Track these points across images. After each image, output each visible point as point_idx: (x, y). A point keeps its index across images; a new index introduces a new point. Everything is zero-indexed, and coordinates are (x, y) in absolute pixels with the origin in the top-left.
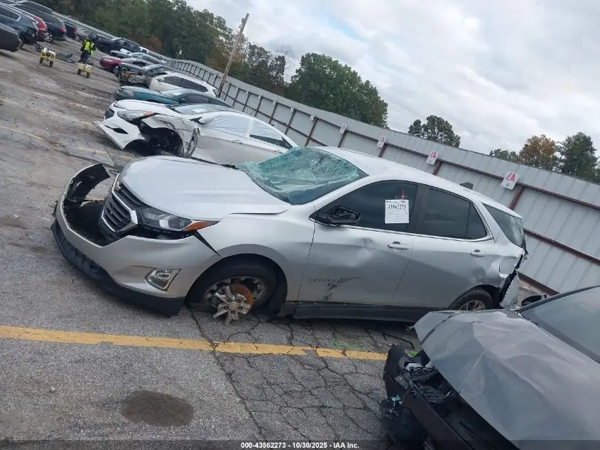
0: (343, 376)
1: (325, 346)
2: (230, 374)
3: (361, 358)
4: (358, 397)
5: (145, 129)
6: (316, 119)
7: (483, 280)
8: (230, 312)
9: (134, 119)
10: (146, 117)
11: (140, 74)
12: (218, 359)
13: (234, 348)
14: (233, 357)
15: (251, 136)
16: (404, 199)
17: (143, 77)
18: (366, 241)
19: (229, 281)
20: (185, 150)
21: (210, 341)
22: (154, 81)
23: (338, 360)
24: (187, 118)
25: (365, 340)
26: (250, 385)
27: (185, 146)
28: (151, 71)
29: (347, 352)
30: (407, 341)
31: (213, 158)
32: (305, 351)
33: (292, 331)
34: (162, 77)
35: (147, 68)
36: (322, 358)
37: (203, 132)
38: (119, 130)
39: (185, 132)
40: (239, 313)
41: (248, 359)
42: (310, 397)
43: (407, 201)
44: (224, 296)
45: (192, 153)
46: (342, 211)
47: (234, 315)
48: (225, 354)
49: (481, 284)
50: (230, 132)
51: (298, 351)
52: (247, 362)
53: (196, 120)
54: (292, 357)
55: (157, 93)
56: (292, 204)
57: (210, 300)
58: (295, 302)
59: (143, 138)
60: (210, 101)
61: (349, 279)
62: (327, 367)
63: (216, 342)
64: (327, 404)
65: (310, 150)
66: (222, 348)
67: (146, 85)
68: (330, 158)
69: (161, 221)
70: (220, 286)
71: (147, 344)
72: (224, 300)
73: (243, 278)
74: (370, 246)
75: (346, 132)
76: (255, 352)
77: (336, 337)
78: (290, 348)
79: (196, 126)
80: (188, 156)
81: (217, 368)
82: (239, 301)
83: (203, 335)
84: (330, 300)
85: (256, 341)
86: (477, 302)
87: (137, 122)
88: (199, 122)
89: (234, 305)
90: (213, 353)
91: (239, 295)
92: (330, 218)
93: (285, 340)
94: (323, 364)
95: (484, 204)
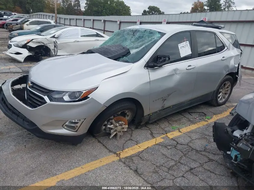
0: (188, 145)
1: (169, 132)
2: (136, 170)
3: (189, 131)
4: (201, 154)
5: (30, 49)
6: (105, 21)
7: (228, 71)
8: (118, 132)
9: (23, 46)
10: (28, 43)
11: (17, 24)
12: (124, 163)
13: (129, 152)
14: (131, 158)
15: (81, 36)
16: (186, 41)
17: (19, 25)
18: (175, 70)
19: (113, 117)
20: (53, 53)
21: (115, 153)
22: (25, 26)
23: (179, 137)
24: (48, 37)
25: (184, 120)
26: (150, 172)
27: (53, 51)
28: (22, 22)
29: (181, 130)
30: (201, 113)
31: (67, 53)
32: (163, 138)
33: (150, 129)
34: (28, 23)
35: (19, 21)
36: (172, 139)
37: (59, 42)
38: (18, 53)
39: (49, 44)
40: (123, 131)
41: (139, 155)
42: (182, 166)
43: (188, 42)
44: (112, 126)
45: (57, 53)
46: (160, 58)
47: (120, 133)
48: (126, 158)
49: (228, 73)
50: (71, 37)
51: (159, 139)
52: (140, 158)
53: (54, 37)
54: (159, 144)
55: (28, 31)
56: (133, 63)
57: (105, 129)
58: (149, 115)
59: (31, 54)
60: (55, 26)
61: (171, 94)
62: (178, 143)
63: (118, 153)
64: (192, 167)
65: (124, 31)
66: (123, 155)
67: (22, 29)
68: (139, 31)
69: (64, 97)
70: (108, 121)
71: (84, 171)
72: (113, 128)
73: (120, 113)
74: (178, 72)
75: (120, 22)
76: (141, 150)
77: (170, 124)
78: (155, 139)
79: (54, 40)
80: (56, 55)
81: (127, 170)
82: (121, 125)
83: (110, 151)
84: (165, 107)
85: (137, 143)
86: (227, 82)
87: (25, 46)
88: (55, 38)
89: (119, 128)
90: (120, 160)
91: (120, 122)
92: (155, 64)
93: (150, 136)
94: (175, 142)
95: (220, 32)
